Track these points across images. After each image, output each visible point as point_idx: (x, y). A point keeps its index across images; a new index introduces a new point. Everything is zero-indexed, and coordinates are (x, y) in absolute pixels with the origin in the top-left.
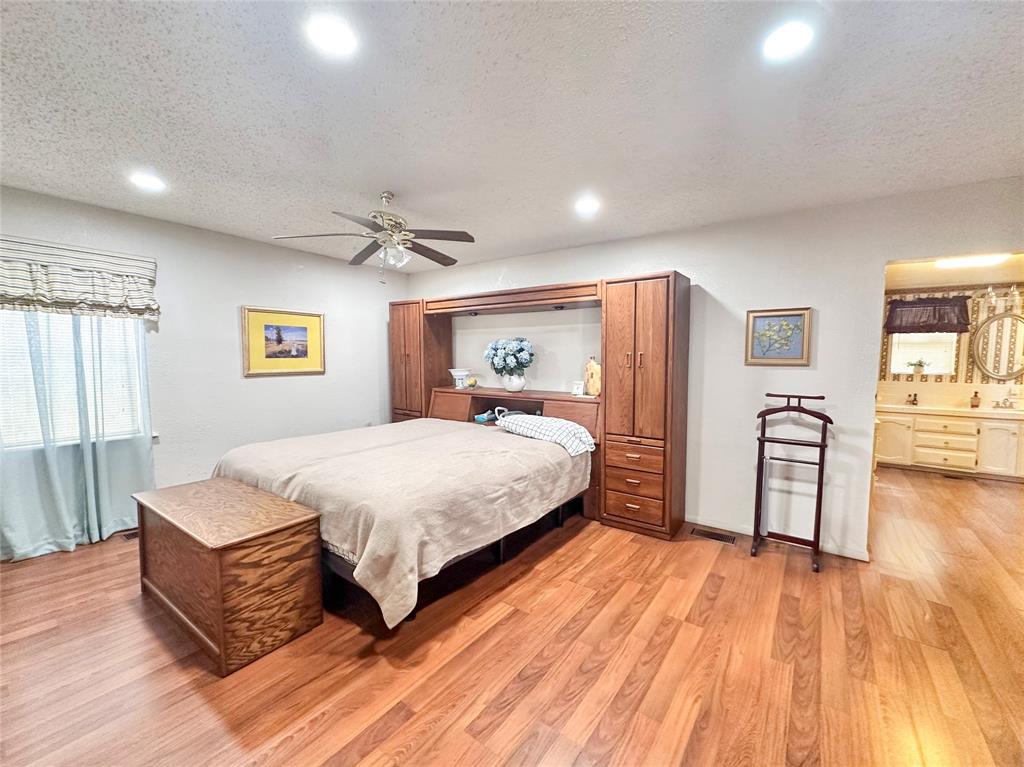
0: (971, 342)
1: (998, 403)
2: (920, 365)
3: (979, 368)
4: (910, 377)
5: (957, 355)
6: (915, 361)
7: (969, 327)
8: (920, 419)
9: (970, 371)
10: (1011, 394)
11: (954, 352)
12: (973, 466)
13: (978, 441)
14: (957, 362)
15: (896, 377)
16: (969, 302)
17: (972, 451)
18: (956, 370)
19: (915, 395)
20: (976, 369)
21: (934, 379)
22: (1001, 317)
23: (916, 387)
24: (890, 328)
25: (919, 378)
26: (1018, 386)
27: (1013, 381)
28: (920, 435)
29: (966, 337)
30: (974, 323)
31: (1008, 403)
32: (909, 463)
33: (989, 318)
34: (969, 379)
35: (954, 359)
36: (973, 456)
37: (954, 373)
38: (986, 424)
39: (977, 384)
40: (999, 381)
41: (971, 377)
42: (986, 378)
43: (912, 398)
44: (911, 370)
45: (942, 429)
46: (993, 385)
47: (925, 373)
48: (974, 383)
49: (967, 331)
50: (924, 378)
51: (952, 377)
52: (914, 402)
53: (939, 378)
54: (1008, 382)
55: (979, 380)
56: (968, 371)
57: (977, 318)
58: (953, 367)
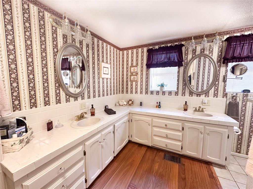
0: (184, 72)
1: (196, 109)
2: (162, 86)
3: (188, 88)
4: (158, 92)
5: (178, 80)
6: (160, 84)
7: (183, 63)
8: (155, 120)
9: (184, 89)
10: (203, 103)
11: (177, 79)
12: (180, 150)
13: (183, 134)
14: (178, 84)
15: (152, 93)
16: (183, 49)
17: (180, 141)
18: (178, 88)
19: (160, 102)
20: (187, 88)
21: (168, 94)
22: (199, 57)
23: (160, 98)
24: (149, 65)
25: (161, 93)
26: (207, 98)
27: (204, 95)
28: (155, 129)
29: (182, 69)
30: (186, 61)
31: (201, 109)
32: (150, 145)
33: (193, 57)
34: (184, 94)
35: (176, 82)
36: (180, 144)
37: (177, 91)
38: (187, 124)
39: (187, 97)
40: (197, 95)
41: (185, 92)
42: (191, 93)
43: (158, 104)
44: (158, 89)
45: (165, 126)
46: (194, 97)
47: (164, 90)
48: (186, 96)
49: (182, 65)
50: (164, 93)
51: (176, 92)
52: (159, 106)
53: (170, 93)
54: (201, 96)
55: (188, 94)
56: (183, 89)
57: (187, 58)
58: (176, 87)
